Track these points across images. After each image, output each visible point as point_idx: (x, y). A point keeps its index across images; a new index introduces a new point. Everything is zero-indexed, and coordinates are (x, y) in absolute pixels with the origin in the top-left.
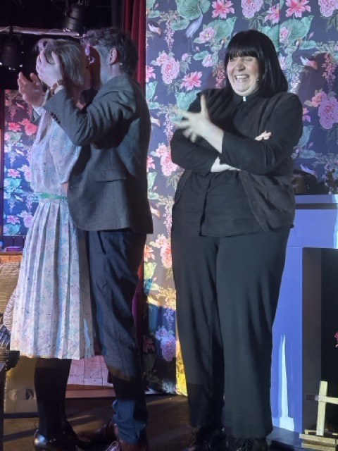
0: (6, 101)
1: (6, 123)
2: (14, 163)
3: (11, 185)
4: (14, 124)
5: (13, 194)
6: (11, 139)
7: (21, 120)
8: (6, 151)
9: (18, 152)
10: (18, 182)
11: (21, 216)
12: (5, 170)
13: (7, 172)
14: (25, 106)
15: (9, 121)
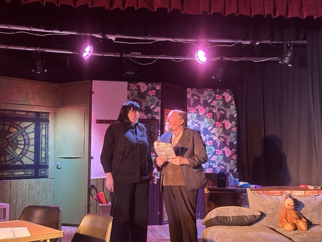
0: (188, 95)
1: (188, 108)
4: (192, 108)
6: (191, 117)
7: (196, 106)
9: (195, 125)
14: (199, 97)
15: (190, 107)
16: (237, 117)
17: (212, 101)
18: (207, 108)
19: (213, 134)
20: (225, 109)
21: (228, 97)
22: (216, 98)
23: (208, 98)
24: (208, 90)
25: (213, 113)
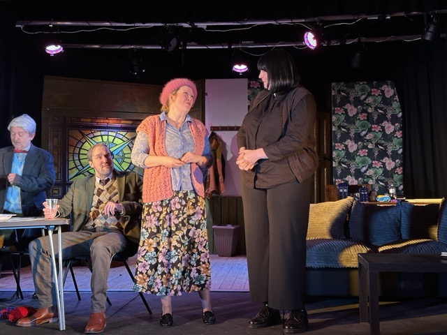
0: (333, 91)
1: (333, 108)
2: (340, 138)
3: (338, 156)
4: (339, 108)
5: (340, 163)
6: (338, 120)
7: (345, 105)
8: (333, 129)
9: (343, 129)
10: (343, 153)
11: (347, 179)
12: (333, 144)
13: (335, 146)
14: (348, 94)
15: (336, 106)
16: (402, 117)
17: (366, 98)
18: (359, 107)
19: (368, 141)
20: (385, 107)
21: (389, 91)
22: (373, 94)
23: (360, 93)
24: (361, 83)
25: (368, 113)
